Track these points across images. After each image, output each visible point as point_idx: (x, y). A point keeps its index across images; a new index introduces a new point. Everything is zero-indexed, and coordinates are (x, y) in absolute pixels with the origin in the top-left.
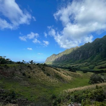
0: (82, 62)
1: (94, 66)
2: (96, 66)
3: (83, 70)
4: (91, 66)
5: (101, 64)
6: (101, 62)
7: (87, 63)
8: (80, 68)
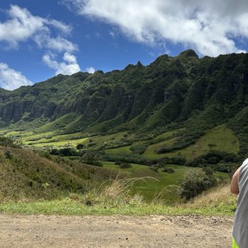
0: (110, 131)
1: (147, 146)
2: (152, 144)
3: (112, 157)
4: (137, 144)
5: (163, 140)
6: (164, 132)
7: (125, 133)
8: (106, 151)
